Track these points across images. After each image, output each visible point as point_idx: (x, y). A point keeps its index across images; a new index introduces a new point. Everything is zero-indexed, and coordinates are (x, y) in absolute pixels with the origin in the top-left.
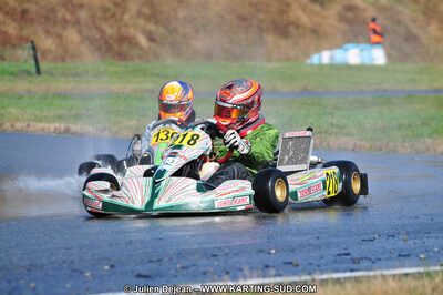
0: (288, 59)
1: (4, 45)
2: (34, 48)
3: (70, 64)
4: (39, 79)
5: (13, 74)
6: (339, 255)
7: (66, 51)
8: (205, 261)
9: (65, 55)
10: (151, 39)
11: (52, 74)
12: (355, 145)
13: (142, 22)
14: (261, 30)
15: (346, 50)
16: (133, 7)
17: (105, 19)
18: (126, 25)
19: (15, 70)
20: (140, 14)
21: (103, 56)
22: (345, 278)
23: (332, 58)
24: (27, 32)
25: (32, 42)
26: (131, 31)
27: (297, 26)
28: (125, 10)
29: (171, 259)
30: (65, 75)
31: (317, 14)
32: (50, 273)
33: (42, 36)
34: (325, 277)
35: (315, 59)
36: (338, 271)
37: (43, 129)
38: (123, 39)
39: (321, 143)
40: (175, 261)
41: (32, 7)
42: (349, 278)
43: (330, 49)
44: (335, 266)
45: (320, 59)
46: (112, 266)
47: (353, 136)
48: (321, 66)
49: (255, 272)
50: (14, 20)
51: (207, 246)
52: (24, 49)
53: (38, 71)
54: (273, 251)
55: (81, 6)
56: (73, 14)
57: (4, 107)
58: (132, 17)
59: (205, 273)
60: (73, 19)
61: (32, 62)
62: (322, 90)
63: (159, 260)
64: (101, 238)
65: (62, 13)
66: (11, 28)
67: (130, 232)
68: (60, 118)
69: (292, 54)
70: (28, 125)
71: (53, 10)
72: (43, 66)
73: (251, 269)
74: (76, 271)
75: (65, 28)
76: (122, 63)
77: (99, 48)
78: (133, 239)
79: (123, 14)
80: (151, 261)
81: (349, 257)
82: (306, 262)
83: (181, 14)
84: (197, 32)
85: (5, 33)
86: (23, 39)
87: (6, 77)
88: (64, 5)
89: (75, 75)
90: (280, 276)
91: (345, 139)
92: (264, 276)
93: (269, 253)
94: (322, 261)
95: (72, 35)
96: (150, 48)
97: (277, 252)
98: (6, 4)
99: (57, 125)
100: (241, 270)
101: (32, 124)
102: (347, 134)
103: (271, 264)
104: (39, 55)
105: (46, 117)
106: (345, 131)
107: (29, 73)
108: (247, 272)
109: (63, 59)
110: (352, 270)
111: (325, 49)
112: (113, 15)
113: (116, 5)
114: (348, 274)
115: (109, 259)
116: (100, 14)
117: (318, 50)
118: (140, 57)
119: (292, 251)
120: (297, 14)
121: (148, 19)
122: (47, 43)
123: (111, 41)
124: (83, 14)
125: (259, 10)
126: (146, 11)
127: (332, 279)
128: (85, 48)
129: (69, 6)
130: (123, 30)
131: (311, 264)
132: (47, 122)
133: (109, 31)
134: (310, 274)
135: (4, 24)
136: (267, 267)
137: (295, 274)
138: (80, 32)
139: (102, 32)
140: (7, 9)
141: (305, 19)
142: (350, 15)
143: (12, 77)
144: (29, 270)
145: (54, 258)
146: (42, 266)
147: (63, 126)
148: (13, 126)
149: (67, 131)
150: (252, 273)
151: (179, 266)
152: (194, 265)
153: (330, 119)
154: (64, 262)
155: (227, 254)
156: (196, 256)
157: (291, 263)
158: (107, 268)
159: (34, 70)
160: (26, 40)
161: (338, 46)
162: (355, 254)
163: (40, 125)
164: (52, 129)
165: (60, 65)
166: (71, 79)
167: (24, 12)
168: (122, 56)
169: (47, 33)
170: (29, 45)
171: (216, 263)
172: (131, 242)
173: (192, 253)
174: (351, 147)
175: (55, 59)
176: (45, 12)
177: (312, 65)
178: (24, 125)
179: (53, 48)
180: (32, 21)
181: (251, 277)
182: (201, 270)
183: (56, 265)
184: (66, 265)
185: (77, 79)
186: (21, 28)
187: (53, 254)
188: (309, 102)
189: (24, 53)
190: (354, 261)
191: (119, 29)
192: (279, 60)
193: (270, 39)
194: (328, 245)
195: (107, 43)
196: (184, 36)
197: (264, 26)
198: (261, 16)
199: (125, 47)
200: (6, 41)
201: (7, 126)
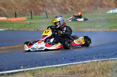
0: (103, 12)
2: (46, 12)
5: (42, 18)
7: (53, 13)
8: (85, 56)
10: (72, 9)
11: (50, 18)
13: (69, 6)
14: (96, 6)
15: (116, 10)
16: (68, 3)
17: (61, 5)
18: (66, 7)
19: (42, 17)
20: (69, 4)
23: (113, 12)
24: (45, 9)
25: (46, 11)
26: (67, 8)
27: (104, 5)
28: (66, 3)
31: (109, 2)
34: (112, 59)
35: (109, 12)
36: (115, 57)
38: (65, 10)
39: (111, 30)
41: (46, 4)
44: (114, 56)
45: (110, 12)
46: (65, 58)
48: (110, 14)
50: (42, 7)
51: (85, 53)
53: (47, 18)
54: (100, 54)
55: (56, 3)
56: (54, 5)
57: (40, 25)
58: (67, 5)
59: (85, 59)
61: (46, 15)
62: (110, 19)
63: (75, 57)
65: (52, 4)
66: (41, 8)
71: (50, 4)
72: (48, 16)
73: (95, 58)
74: (57, 59)
75: (53, 8)
76: (66, 15)
77: (60, 12)
79: (65, 4)
82: (107, 56)
84: (82, 7)
85: (40, 10)
86: (44, 11)
92: (98, 59)
94: (111, 55)
95: (54, 9)
96: (72, 11)
100: (93, 58)
104: (47, 14)
106: (116, 27)
107: (45, 18)
109: (53, 15)
111: (111, 10)
112: (63, 5)
113: (64, 2)
116: (60, 4)
117: (109, 10)
118: (69, 13)
119: (104, 53)
120: (104, 2)
121: (71, 5)
122: (49, 11)
123: (63, 10)
124: (57, 5)
125: (96, 2)
126: (71, 3)
128: (57, 12)
129: (54, 3)
130: (66, 8)
133: (63, 8)
135: (40, 8)
136: (99, 57)
137: (105, 58)
138: (56, 9)
139: (61, 8)
140: (40, 4)
141: (106, 3)
142: (116, 2)
146: (50, 59)
151: (79, 58)
152: (83, 57)
153: (112, 25)
155: (90, 55)
157: (104, 56)
158: (63, 59)
159: (46, 17)
160: (45, 11)
161: (114, 9)
165: (52, 16)
167: (44, 5)
168: (65, 13)
169: (49, 9)
170: (45, 12)
171: (87, 57)
173: (82, 55)
175: (51, 15)
177: (108, 13)
179: (50, 12)
180: (46, 7)
183: (52, 58)
184: (55, 58)
186: (43, 8)
187: (52, 56)
188: (108, 21)
189: (44, 14)
193: (98, 8)
195: (62, 11)
196: (79, 8)
197: (97, 5)
198: (96, 3)
199: (66, 11)
200: (40, 11)
201: (41, 29)
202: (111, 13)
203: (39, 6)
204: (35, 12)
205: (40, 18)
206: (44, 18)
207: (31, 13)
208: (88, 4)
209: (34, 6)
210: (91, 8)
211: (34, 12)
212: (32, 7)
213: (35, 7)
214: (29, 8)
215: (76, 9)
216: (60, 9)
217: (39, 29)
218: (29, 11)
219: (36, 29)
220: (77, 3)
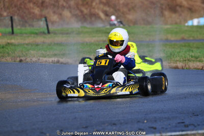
0: (176, 23)
1: (33, 19)
4: (49, 36)
5: (36, 34)
6: (179, 123)
8: (110, 127)
10: (106, 15)
11: (55, 33)
13: (102, 6)
14: (162, 8)
17: (83, 5)
18: (94, 8)
19: (37, 31)
20: (101, 2)
23: (199, 22)
24: (45, 12)
25: (46, 18)
26: (97, 11)
27: (181, 6)
29: (92, 126)
30: (62, 34)
33: (52, 15)
35: (190, 23)
37: (46, 61)
43: (198, 18)
45: (193, 23)
46: (61, 130)
47: (202, 62)
48: (193, 26)
50: (38, 7)
52: (42, 20)
53: (49, 32)
56: (67, 3)
57: (28, 50)
58: (96, 4)
60: (67, 6)
61: (46, 27)
66: (37, 11)
68: (55, 55)
69: (178, 21)
72: (51, 29)
74: (42, 133)
75: (63, 10)
79: (92, 2)
81: (183, 124)
82: (160, 127)
83: (121, 1)
84: (129, 10)
85: (34, 13)
86: (42, 16)
87: (33, 35)
89: (67, 34)
91: (198, 63)
93: (143, 123)
94: (169, 126)
95: (66, 13)
96: (106, 19)
97: (147, 122)
99: (53, 59)
101: (41, 58)
102: (200, 61)
105: (48, 55)
106: (198, 59)
107: (44, 33)
112: (87, 3)
116: (80, 3)
117: (192, 18)
119: (156, 121)
121: (105, 4)
122: (54, 18)
126: (104, 1)
130: (92, 11)
133: (85, 11)
138: (71, 12)
139: (82, 12)
140: (34, 1)
143: (35, 36)
147: (56, 59)
148: (31, 60)
149: (58, 62)
153: (191, 54)
157: (153, 127)
159: (46, 31)
162: (187, 123)
163: (45, 59)
164: (51, 61)
166: (64, 35)
169: (54, 12)
170: (44, 19)
172: (75, 118)
177: (188, 26)
178: (37, 59)
179: (57, 20)
185: (68, 35)
186: (41, 11)
189: (42, 23)
190: (185, 126)
191: (90, 10)
192: (171, 24)
193: (167, 13)
195: (84, 17)
196: (123, 13)
197: (164, 7)
200: (34, 17)
201: (28, 60)
203: (31, 5)
204: (22, 17)
206: (41, 32)
207: (12, 20)
211: (20, 19)
216: (80, 14)
217: (23, 59)
218: (7, 16)
219: (18, 59)
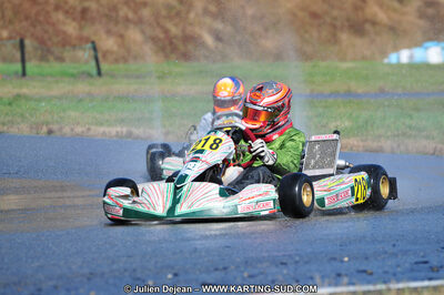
0: (364, 58)
1: (64, 46)
2: (95, 49)
3: (133, 66)
4: (101, 80)
5: (73, 76)
6: (416, 263)
7: (129, 51)
8: (274, 269)
9: (127, 55)
10: (218, 38)
11: (113, 76)
12: (435, 149)
13: (208, 20)
14: (334, 27)
15: (427, 48)
16: (199, 5)
17: (169, 17)
18: (191, 24)
19: (75, 71)
20: (206, 12)
21: (167, 57)
22: (423, 288)
23: (411, 57)
24: (88, 31)
25: (93, 42)
26: (197, 30)
27: (374, 23)
28: (190, 7)
29: (238, 267)
30: (127, 76)
31: (395, 10)
32: (111, 281)
33: (104, 36)
34: (401, 285)
35: (393, 58)
36: (415, 279)
37: (104, 133)
38: (188, 39)
39: (399, 146)
40: (242, 269)
41: (93, 6)
42: (427, 287)
43: (409, 47)
44: (412, 274)
45: (398, 58)
46: (176, 275)
47: (433, 139)
48: (400, 66)
49: (327, 280)
50: (74, 19)
51: (275, 254)
52: (84, 50)
53: (99, 73)
54: (346, 259)
55: (145, 4)
56: (135, 12)
57: (64, 110)
58: (197, 15)
59: (273, 282)
60: (136, 18)
61: (93, 63)
62: (400, 91)
63: (225, 269)
64: (164, 245)
65: (124, 11)
66: (71, 28)
67: (194, 239)
68: (122, 121)
69: (368, 53)
70: (89, 129)
71: (114, 8)
72: (105, 67)
73: (323, 277)
74: (139, 279)
75: (127, 28)
76: (187, 64)
77: (163, 49)
78: (198, 247)
79: (188, 12)
80: (216, 269)
81: (426, 265)
82: (380, 271)
83: (250, 12)
84: (266, 30)
85: (64, 33)
86: (83, 40)
87: (66, 79)
88: (126, 3)
89: (138, 77)
90: (353, 284)
91: (424, 142)
92: (336, 285)
93: (342, 261)
94: (399, 269)
95: (134, 35)
96: (216, 48)
97: (349, 260)
98: (66, 3)
99: (119, 129)
100: (312, 278)
101: (93, 128)
102: (427, 137)
103: (343, 272)
104: (100, 55)
105: (107, 121)
106: (424, 134)
107: (89, 75)
108: (318, 280)
109: (125, 60)
110: (430, 279)
111: (404, 47)
112: (178, 14)
113: (181, 2)
114: (426, 283)
115: (173, 268)
116: (164, 13)
117: (396, 49)
118: (206, 57)
119: (367, 258)
120: (373, 10)
121: (215, 16)
122: (108, 43)
123: (174, 41)
124: (146, 13)
125: (333, 7)
126: (213, 8)
127: (409, 288)
128: (148, 49)
129: (132, 5)
130: (189, 30)
131: (386, 272)
132: (109, 126)
133: (174, 30)
134: (385, 282)
135: (64, 23)
136: (339, 275)
137: (369, 283)
138: (143, 32)
139: (166, 32)
140: (67, 8)
141: (382, 16)
142: (430, 11)
143: (72, 79)
144: (89, 279)
145: (115, 267)
146: (103, 274)
147: (125, 130)
148: (72, 130)
149: (130, 135)
150: (323, 282)
151: (246, 275)
152: (262, 273)
153: (408, 122)
154: (125, 270)
155: (297, 262)
156: (265, 265)
157: (365, 271)
158: (170, 276)
159: (94, 71)
160: (87, 40)
161: (418, 44)
162: (434, 262)
163: (101, 129)
164: (114, 133)
165: (121, 66)
166: (133, 81)
167: (84, 11)
168: (186, 56)
169: (109, 32)
170: (90, 45)
171: (285, 272)
172: (195, 250)
173: (260, 261)
174: (432, 152)
175: (117, 61)
176: (106, 11)
177: (390, 65)
178: (84, 129)
179: (115, 48)
180: (93, 21)
181: (323, 286)
182: (270, 278)
183: (117, 274)
184: (127, 274)
185: (140, 80)
186: (81, 28)
187: (113, 262)
188: (386, 103)
189: (85, 54)
190: (432, 269)
191: (184, 28)
192: (354, 60)
193: (344, 37)
194: (405, 253)
195: (171, 43)
196: (252, 34)
197: (338, 24)
198: (335, 13)
199: (190, 47)
200: (66, 42)
201: (67, 130)
202: (403, 65)
203: (60, 16)
204: (42, 42)
205: (64, 74)
206: (83, 73)
207: (22, 46)
208: (294, 15)
209: (37, 14)
210: (307, 36)
211: (36, 44)
212: (27, 18)
213: (41, 18)
214: (11, 22)
215: (238, 38)
216: (162, 36)
217: (55, 127)
218: (10, 38)
219: (45, 129)
220: (243, 7)
